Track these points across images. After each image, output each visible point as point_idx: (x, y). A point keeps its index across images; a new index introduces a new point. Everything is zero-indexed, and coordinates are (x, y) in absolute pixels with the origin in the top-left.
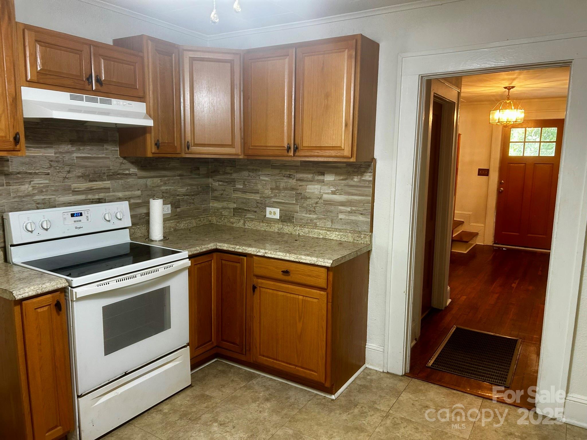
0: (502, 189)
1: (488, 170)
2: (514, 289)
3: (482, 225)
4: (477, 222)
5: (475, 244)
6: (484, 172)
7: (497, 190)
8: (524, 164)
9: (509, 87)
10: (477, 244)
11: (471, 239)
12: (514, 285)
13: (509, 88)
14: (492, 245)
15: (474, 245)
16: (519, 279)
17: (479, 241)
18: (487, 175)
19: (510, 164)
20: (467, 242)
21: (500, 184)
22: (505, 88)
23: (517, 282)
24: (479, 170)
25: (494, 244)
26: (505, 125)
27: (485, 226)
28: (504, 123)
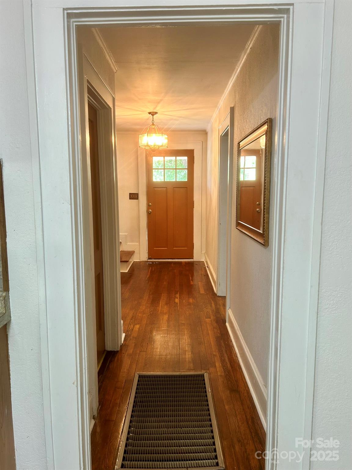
0: (150, 210)
1: (137, 194)
2: (178, 304)
3: (137, 244)
4: (132, 241)
5: (133, 261)
6: (134, 196)
7: (147, 212)
8: (165, 188)
9: (152, 112)
10: (134, 261)
11: (130, 258)
12: (177, 300)
13: (153, 114)
14: (147, 260)
15: (132, 263)
16: (179, 292)
17: (136, 259)
18: (137, 198)
19: (155, 188)
20: (127, 261)
21: (149, 206)
22: (150, 113)
23: (178, 296)
24: (130, 194)
25: (149, 259)
26: (153, 149)
27: (140, 244)
28: (152, 147)
